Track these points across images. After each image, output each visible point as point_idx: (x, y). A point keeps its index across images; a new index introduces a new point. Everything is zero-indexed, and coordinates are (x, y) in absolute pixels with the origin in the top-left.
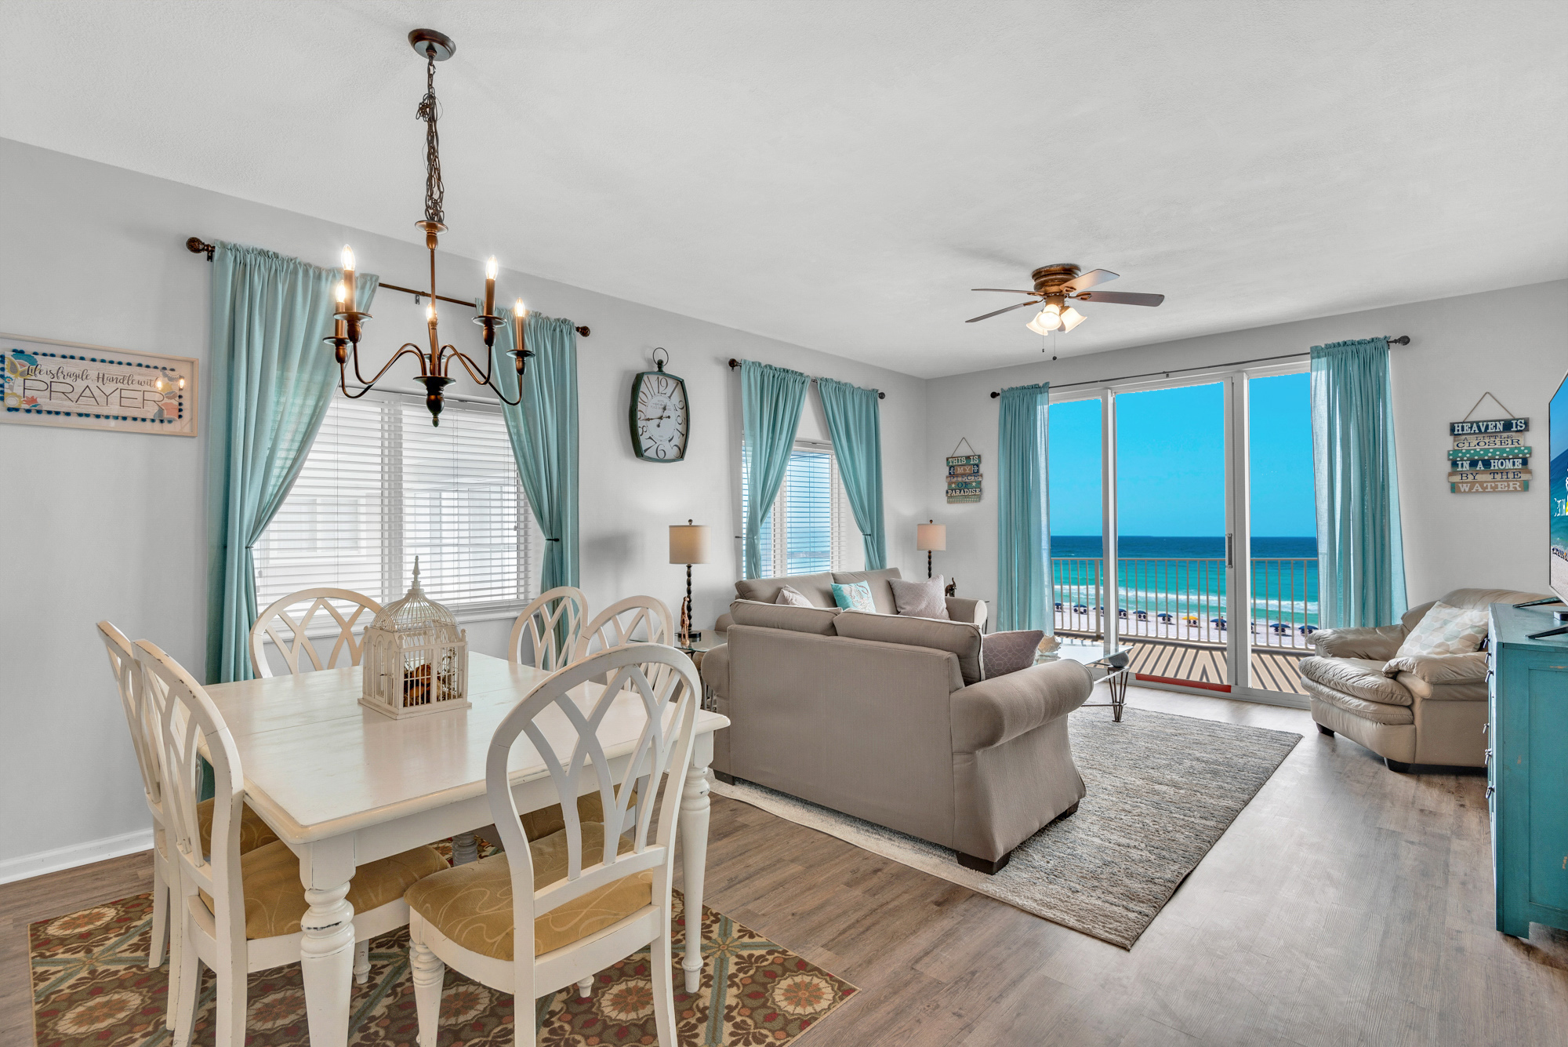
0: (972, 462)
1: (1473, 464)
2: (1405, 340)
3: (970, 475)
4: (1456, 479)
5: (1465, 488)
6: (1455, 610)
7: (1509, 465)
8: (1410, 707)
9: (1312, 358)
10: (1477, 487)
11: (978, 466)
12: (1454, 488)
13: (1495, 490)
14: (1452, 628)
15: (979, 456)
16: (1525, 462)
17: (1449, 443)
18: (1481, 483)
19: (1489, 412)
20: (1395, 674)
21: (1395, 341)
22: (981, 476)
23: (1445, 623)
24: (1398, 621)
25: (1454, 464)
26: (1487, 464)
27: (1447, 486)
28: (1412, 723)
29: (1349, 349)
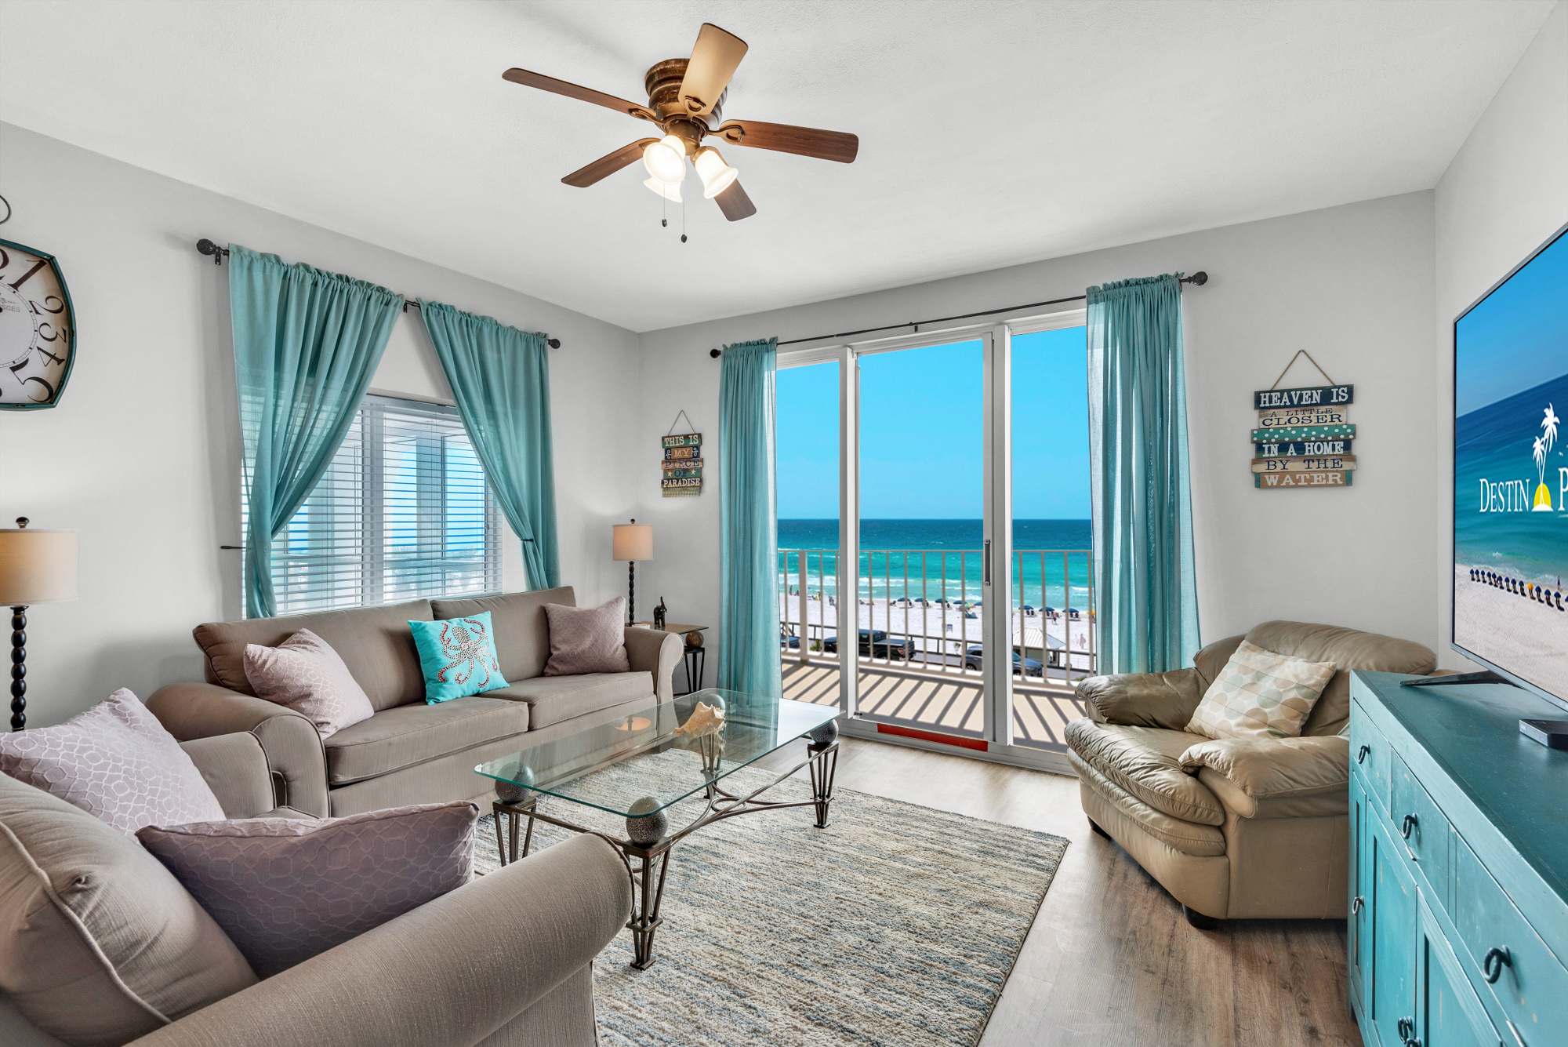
0: (691, 443)
1: (1283, 447)
2: (1201, 278)
3: (688, 460)
4: (1262, 468)
5: (1272, 480)
6: (1267, 657)
7: (1327, 449)
8: (1221, 829)
9: (1089, 303)
10: (1288, 479)
11: (698, 448)
12: (1259, 482)
13: (1310, 485)
14: (1268, 685)
15: (700, 436)
16: (1348, 445)
17: (1252, 420)
18: (1293, 474)
19: (1303, 377)
20: (1196, 770)
21: (1189, 280)
22: (702, 461)
23: (1259, 676)
24: (1189, 663)
25: (1259, 448)
26: (1300, 447)
27: (1251, 479)
28: (1224, 854)
29: (1133, 290)
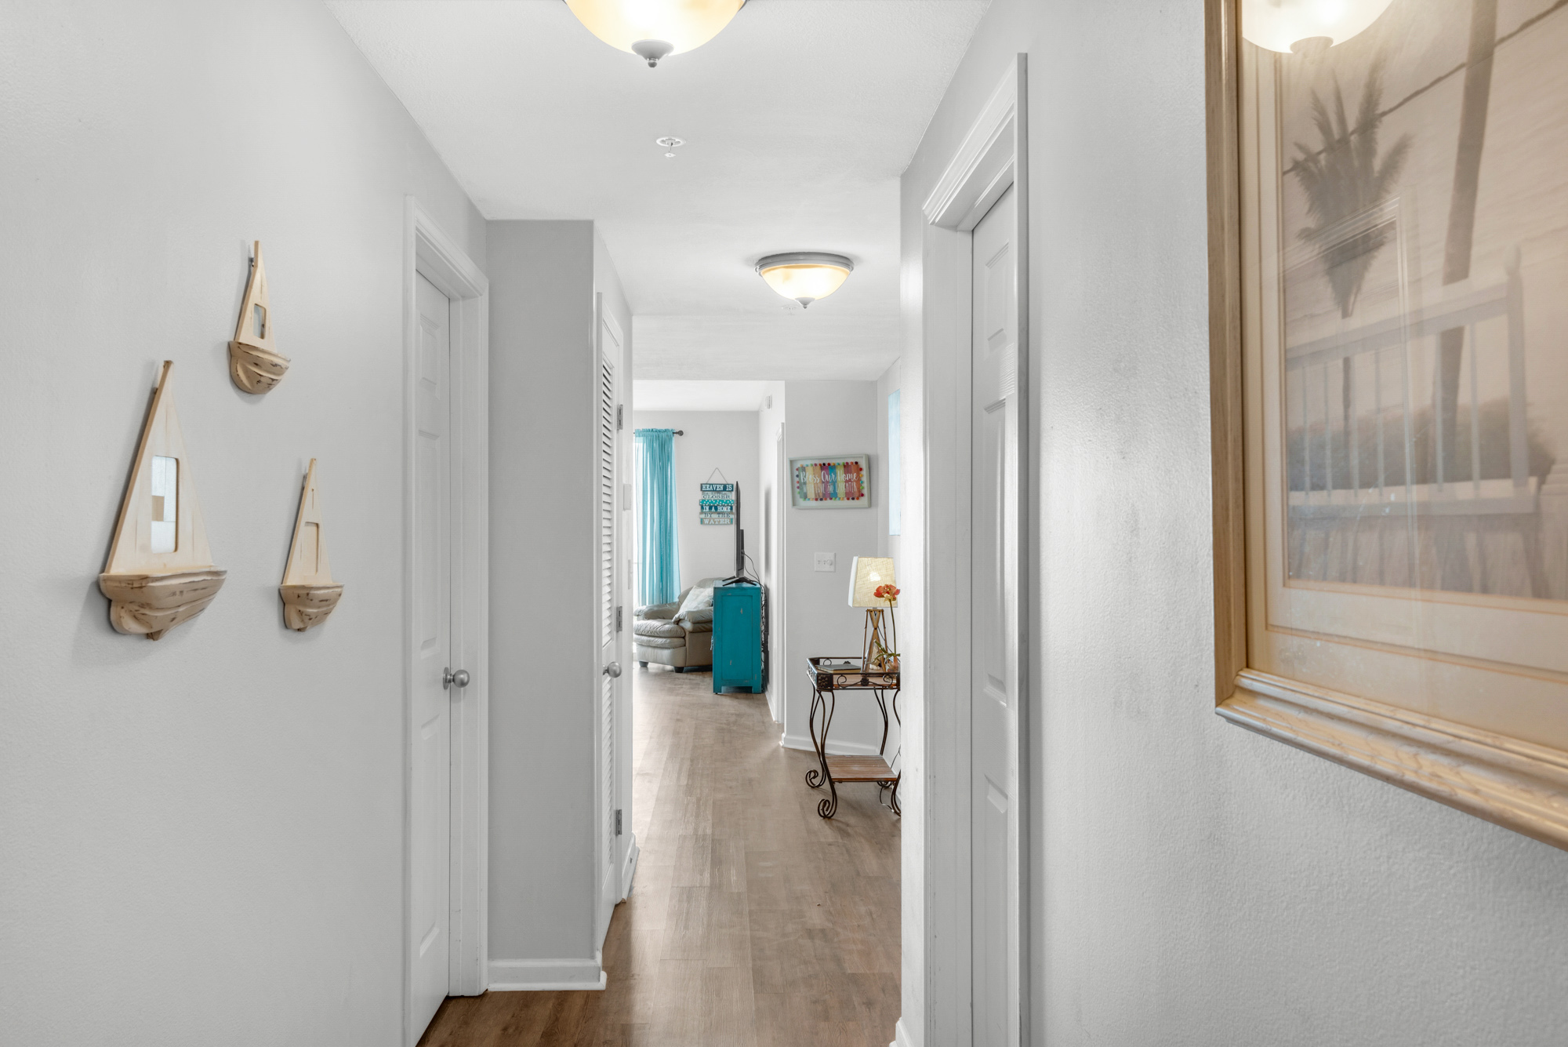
1: (710, 508)
2: (681, 433)
4: (703, 516)
5: (706, 521)
6: (702, 589)
7: (725, 509)
8: (684, 638)
9: (640, 436)
10: (712, 521)
12: (702, 522)
13: (719, 523)
14: (700, 598)
16: (731, 508)
17: (699, 496)
18: (712, 519)
19: (717, 480)
20: (678, 622)
21: (676, 433)
23: (698, 596)
24: (676, 600)
25: (702, 508)
26: (716, 508)
27: (699, 520)
28: (685, 646)
29: (655, 434)
